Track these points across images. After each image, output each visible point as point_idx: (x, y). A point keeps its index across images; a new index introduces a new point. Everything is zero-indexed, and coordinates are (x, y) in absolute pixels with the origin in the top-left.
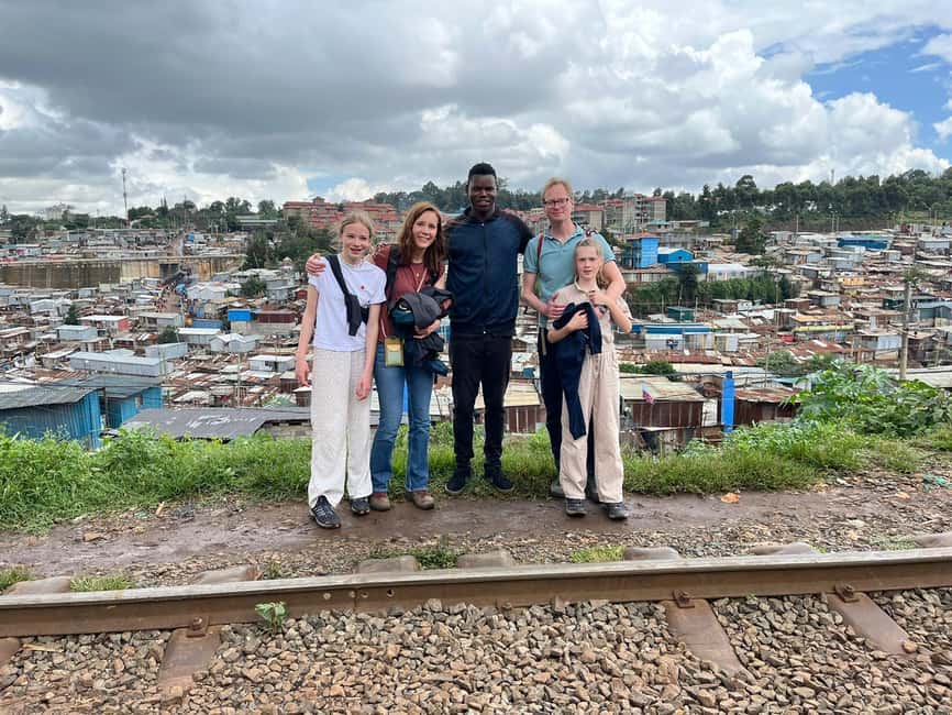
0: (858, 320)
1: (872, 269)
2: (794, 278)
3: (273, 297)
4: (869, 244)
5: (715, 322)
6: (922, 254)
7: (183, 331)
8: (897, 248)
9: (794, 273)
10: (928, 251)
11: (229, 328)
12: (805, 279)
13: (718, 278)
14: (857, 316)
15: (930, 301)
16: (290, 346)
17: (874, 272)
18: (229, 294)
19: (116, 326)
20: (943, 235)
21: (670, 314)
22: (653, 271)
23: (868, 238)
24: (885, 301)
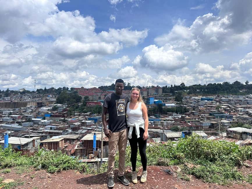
0: (202, 118)
1: (208, 106)
2: (188, 107)
3: (59, 111)
4: (208, 100)
5: (166, 118)
6: (222, 102)
7: (33, 119)
8: (215, 101)
9: (188, 106)
10: (223, 101)
11: (45, 119)
12: (191, 108)
13: (168, 107)
14: (202, 117)
15: (221, 114)
16: (58, 123)
17: (209, 106)
18: (48, 110)
19: (17, 118)
20: (228, 98)
21: (155, 116)
22: (152, 105)
23: (208, 98)
24: (210, 114)
